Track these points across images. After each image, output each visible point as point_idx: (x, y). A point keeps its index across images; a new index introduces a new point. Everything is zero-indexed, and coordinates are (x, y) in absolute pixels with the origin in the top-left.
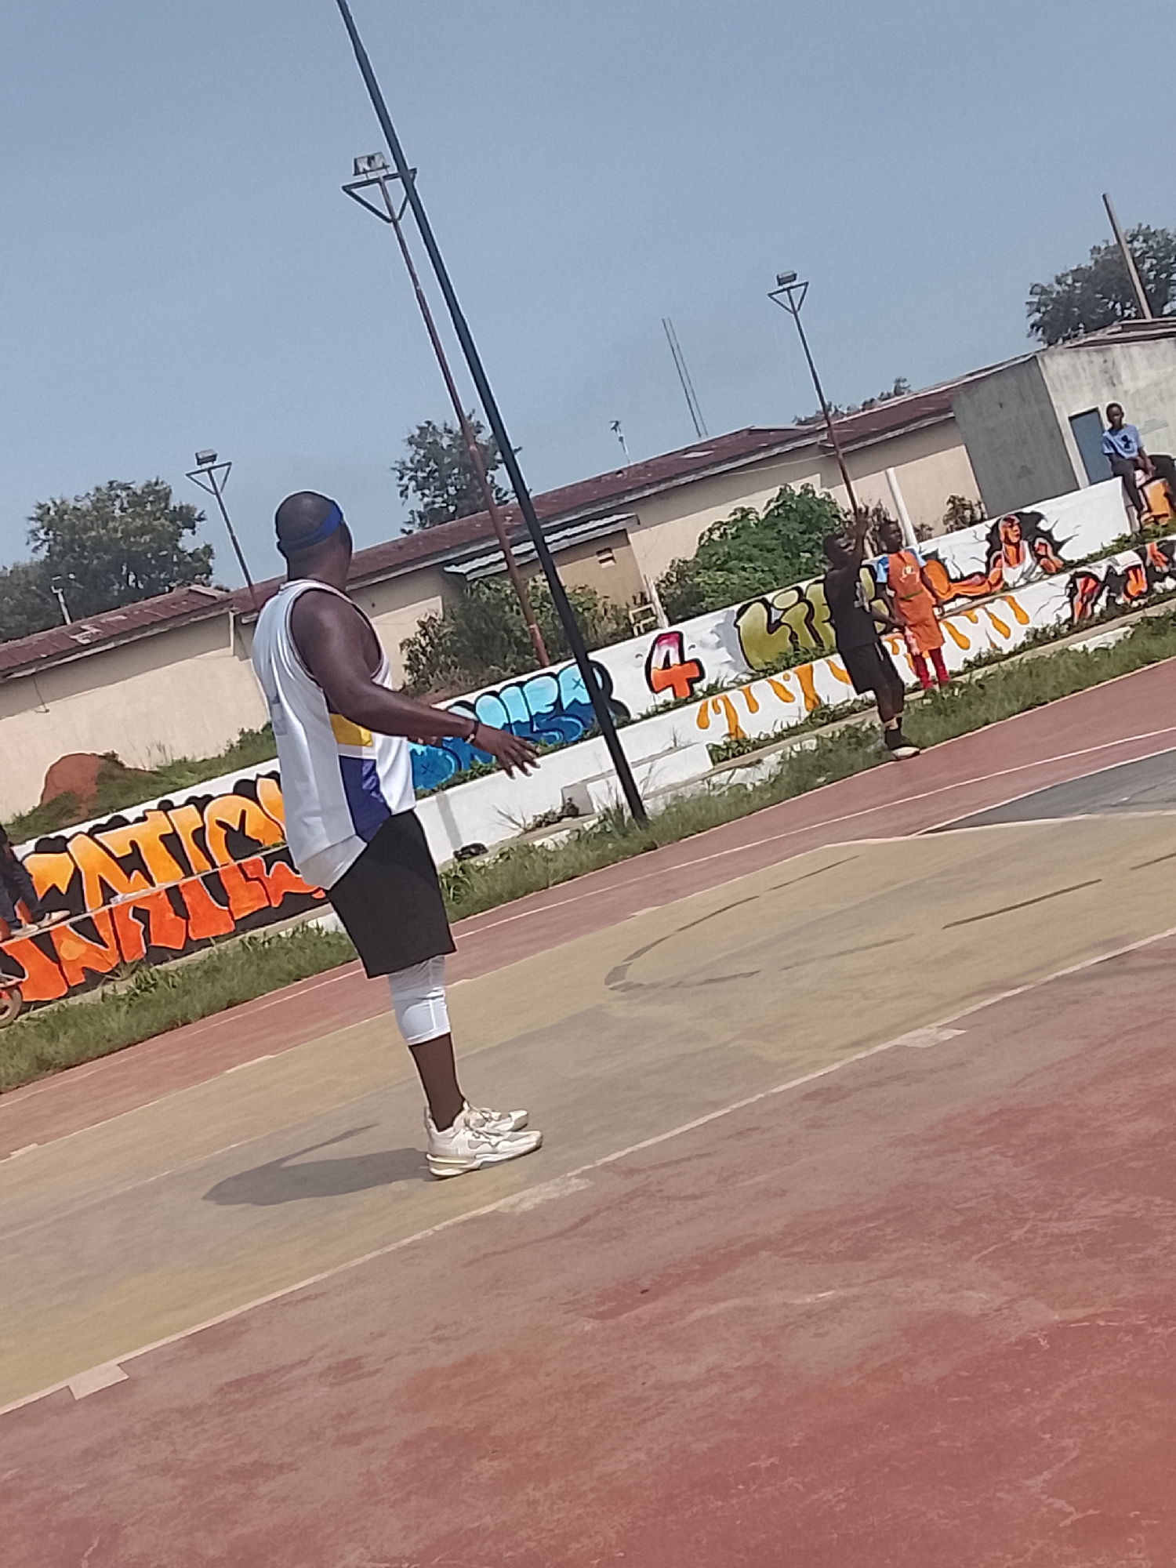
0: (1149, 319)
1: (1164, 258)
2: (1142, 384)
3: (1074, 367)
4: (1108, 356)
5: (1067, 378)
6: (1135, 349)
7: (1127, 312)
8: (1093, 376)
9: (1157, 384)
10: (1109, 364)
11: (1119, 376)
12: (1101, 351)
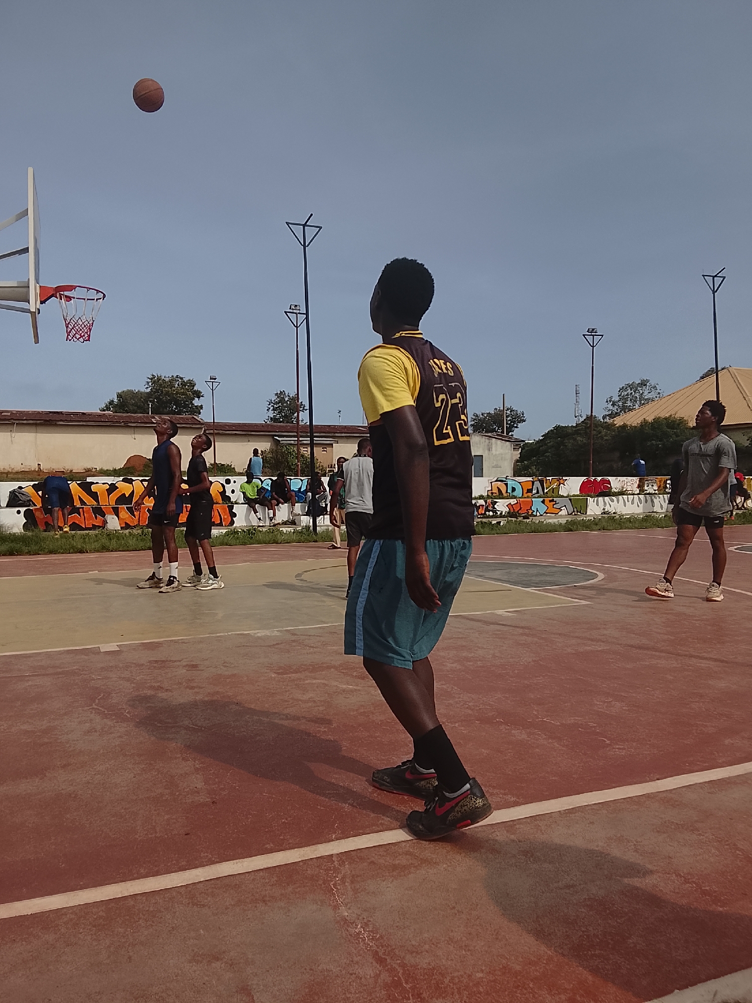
0: (505, 434)
1: (514, 419)
2: (498, 453)
3: (480, 441)
4: (490, 441)
5: (477, 444)
6: (499, 442)
7: (499, 430)
8: (484, 446)
9: (502, 454)
10: (490, 444)
11: (492, 448)
12: (489, 439)
